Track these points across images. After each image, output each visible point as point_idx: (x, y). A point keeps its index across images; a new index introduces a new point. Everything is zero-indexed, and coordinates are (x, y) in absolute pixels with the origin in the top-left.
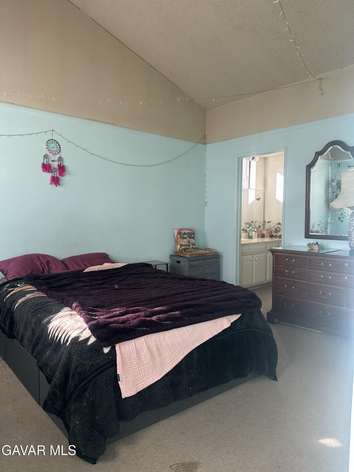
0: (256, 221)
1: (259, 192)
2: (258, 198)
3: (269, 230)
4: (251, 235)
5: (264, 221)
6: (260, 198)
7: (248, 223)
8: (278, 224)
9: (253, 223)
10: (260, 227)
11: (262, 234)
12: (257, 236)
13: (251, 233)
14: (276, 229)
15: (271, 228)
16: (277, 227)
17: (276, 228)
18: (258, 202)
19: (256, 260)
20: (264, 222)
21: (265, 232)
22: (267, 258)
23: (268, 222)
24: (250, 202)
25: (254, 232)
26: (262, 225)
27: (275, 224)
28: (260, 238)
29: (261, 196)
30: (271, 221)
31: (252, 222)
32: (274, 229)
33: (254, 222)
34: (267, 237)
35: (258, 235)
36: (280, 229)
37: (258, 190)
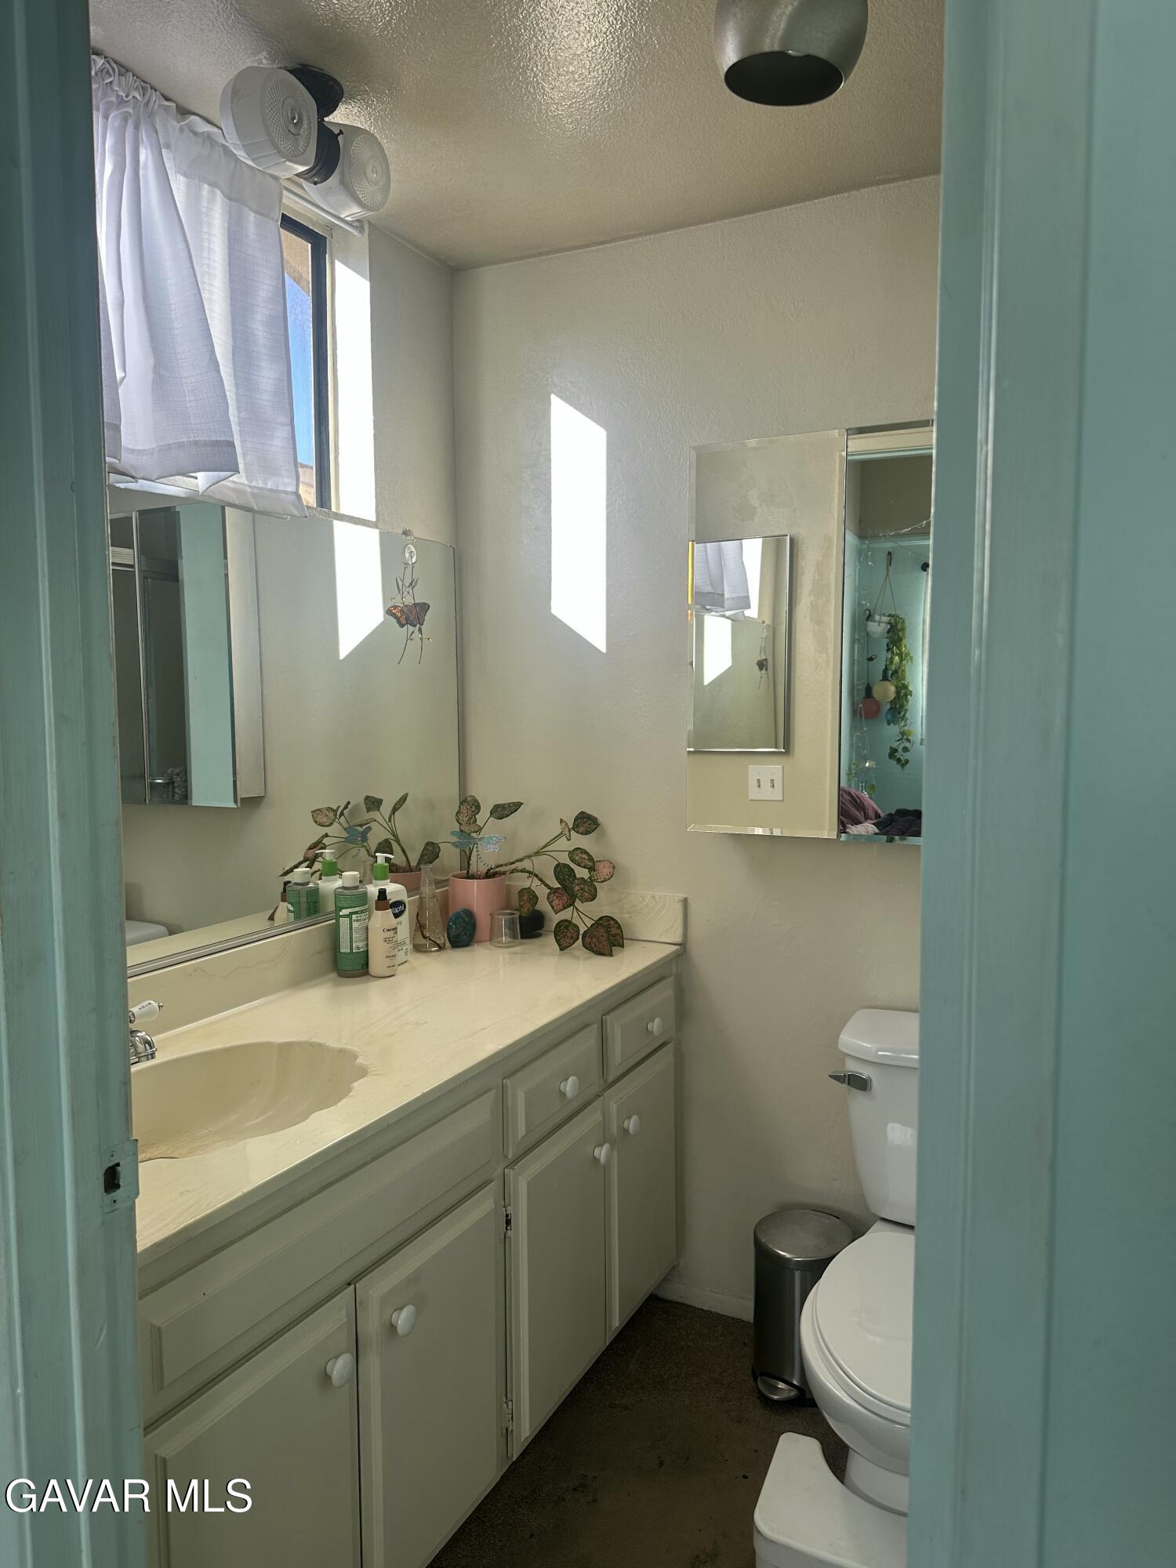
0: (404, 799)
1: (411, 554)
2: (409, 601)
3: (504, 873)
4: (359, 945)
5: (463, 802)
6: (425, 607)
7: (335, 813)
8: (576, 827)
9: (374, 814)
10: (431, 852)
11: (458, 916)
12: (413, 939)
13: (355, 925)
14: (562, 871)
15: (521, 860)
16: (571, 854)
17: (565, 859)
18: (409, 638)
19: (393, 1328)
20: (464, 809)
21: (475, 895)
22: (508, 1222)
23: (502, 811)
24: (350, 637)
25: (381, 919)
26: (453, 833)
27: (558, 829)
28: (441, 948)
29: (430, 591)
30: (518, 805)
31: (373, 803)
32: (545, 867)
33: (386, 808)
34: (492, 937)
35: (419, 927)
36: (592, 869)
37: (406, 533)
